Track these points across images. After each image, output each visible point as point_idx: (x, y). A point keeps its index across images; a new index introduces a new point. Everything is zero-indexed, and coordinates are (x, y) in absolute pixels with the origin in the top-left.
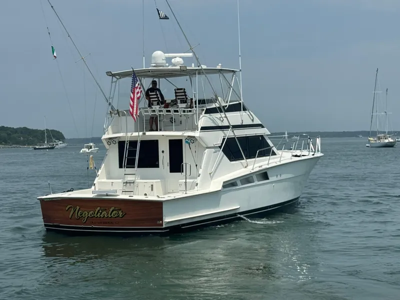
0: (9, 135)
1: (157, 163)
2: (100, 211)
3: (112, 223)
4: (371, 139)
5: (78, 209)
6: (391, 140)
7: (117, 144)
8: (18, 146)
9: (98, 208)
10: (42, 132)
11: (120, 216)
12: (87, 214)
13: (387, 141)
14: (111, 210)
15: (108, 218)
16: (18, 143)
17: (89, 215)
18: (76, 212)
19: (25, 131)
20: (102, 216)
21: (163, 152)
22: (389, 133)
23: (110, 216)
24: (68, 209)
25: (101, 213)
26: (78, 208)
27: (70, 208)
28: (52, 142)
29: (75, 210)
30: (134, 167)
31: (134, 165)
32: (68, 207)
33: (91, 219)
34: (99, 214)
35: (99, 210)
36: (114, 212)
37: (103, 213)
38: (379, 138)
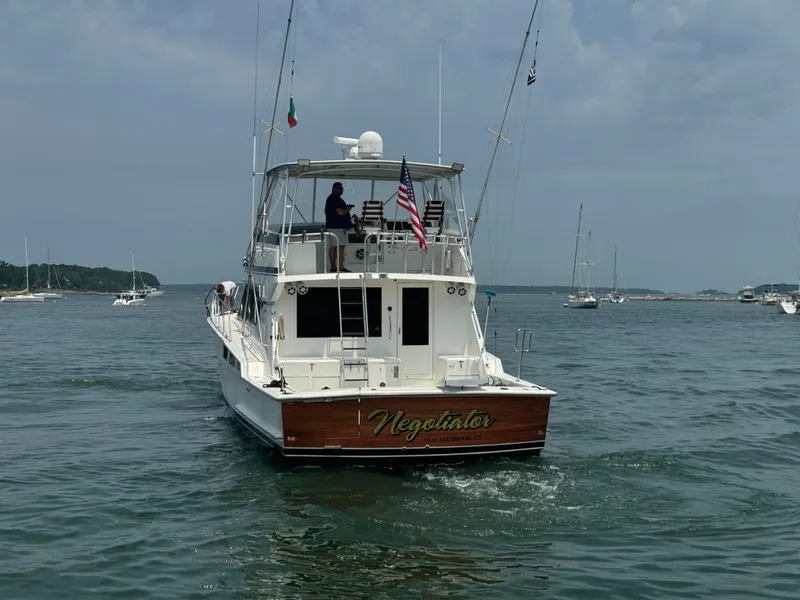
0: (83, 277)
1: (377, 329)
2: (450, 418)
3: (468, 438)
4: (571, 296)
5: (398, 417)
6: (593, 299)
7: (295, 296)
8: (95, 292)
9: (446, 413)
10: (130, 275)
11: (486, 425)
12: (418, 426)
13: (587, 300)
14: (471, 414)
15: (463, 430)
16: (96, 288)
17: (424, 427)
18: (395, 420)
19: (105, 273)
20: (450, 426)
21: (390, 309)
22: (591, 290)
23: (466, 426)
24: (374, 417)
25: (450, 422)
26: (400, 413)
27: (379, 414)
28: (142, 288)
29: (392, 419)
30: (363, 336)
31: (363, 331)
32: (376, 412)
33: (428, 435)
34: (446, 423)
35: (447, 417)
36: (476, 418)
37: (454, 422)
38: (578, 297)
